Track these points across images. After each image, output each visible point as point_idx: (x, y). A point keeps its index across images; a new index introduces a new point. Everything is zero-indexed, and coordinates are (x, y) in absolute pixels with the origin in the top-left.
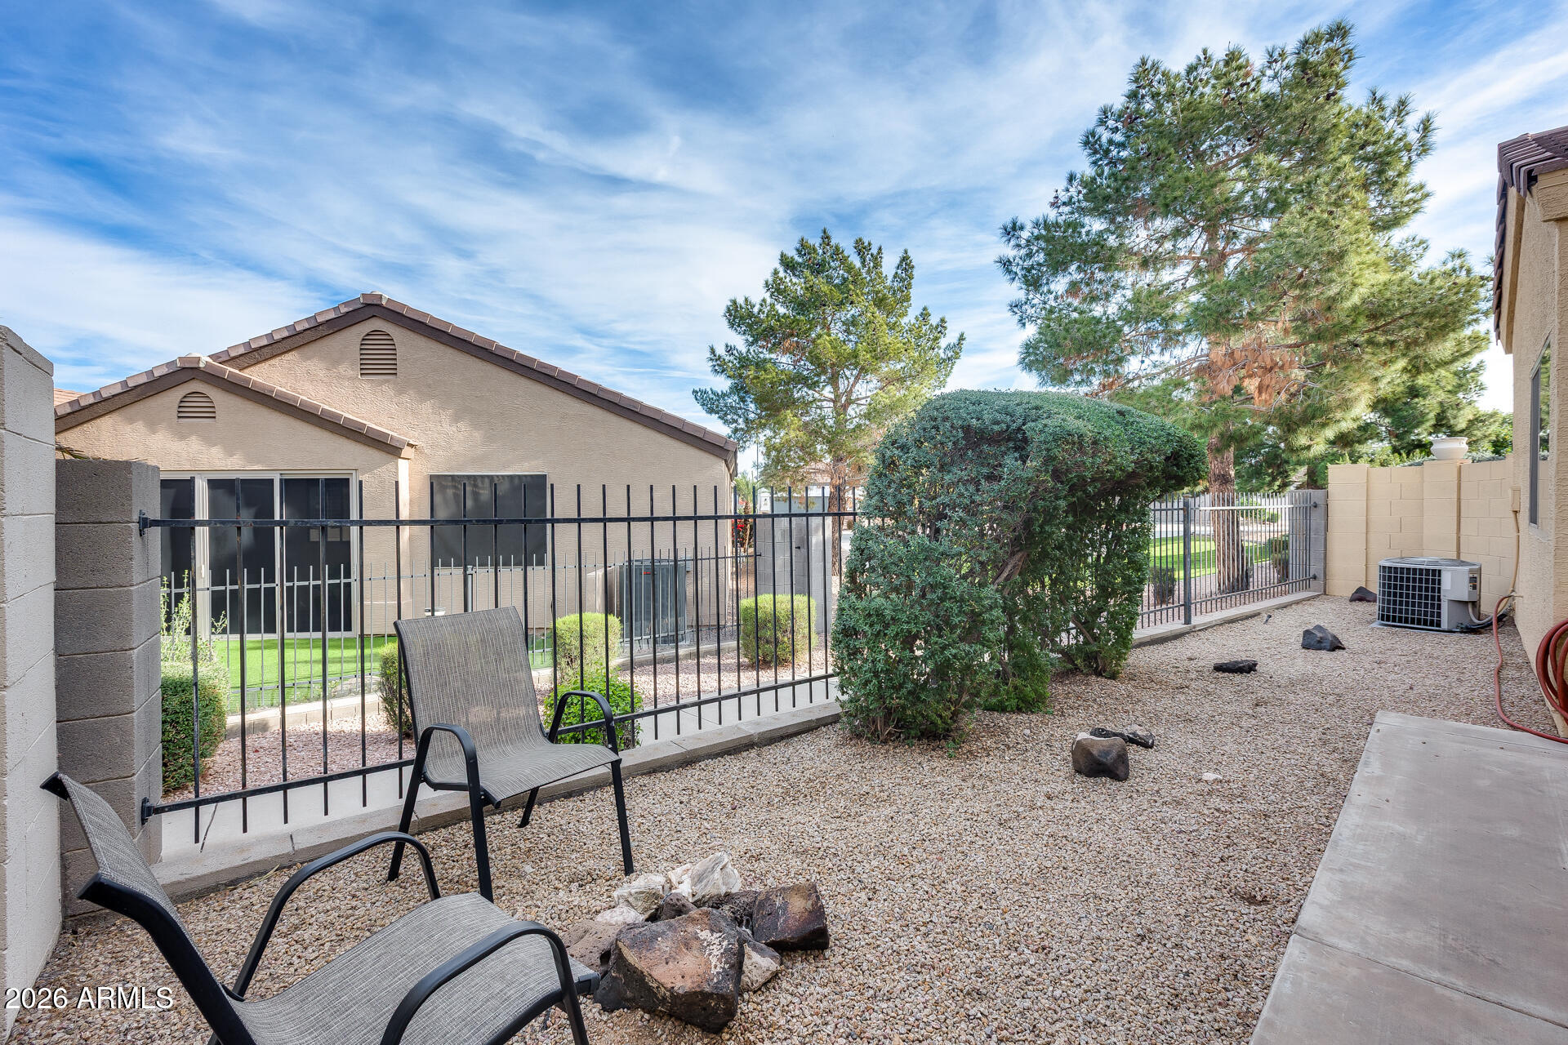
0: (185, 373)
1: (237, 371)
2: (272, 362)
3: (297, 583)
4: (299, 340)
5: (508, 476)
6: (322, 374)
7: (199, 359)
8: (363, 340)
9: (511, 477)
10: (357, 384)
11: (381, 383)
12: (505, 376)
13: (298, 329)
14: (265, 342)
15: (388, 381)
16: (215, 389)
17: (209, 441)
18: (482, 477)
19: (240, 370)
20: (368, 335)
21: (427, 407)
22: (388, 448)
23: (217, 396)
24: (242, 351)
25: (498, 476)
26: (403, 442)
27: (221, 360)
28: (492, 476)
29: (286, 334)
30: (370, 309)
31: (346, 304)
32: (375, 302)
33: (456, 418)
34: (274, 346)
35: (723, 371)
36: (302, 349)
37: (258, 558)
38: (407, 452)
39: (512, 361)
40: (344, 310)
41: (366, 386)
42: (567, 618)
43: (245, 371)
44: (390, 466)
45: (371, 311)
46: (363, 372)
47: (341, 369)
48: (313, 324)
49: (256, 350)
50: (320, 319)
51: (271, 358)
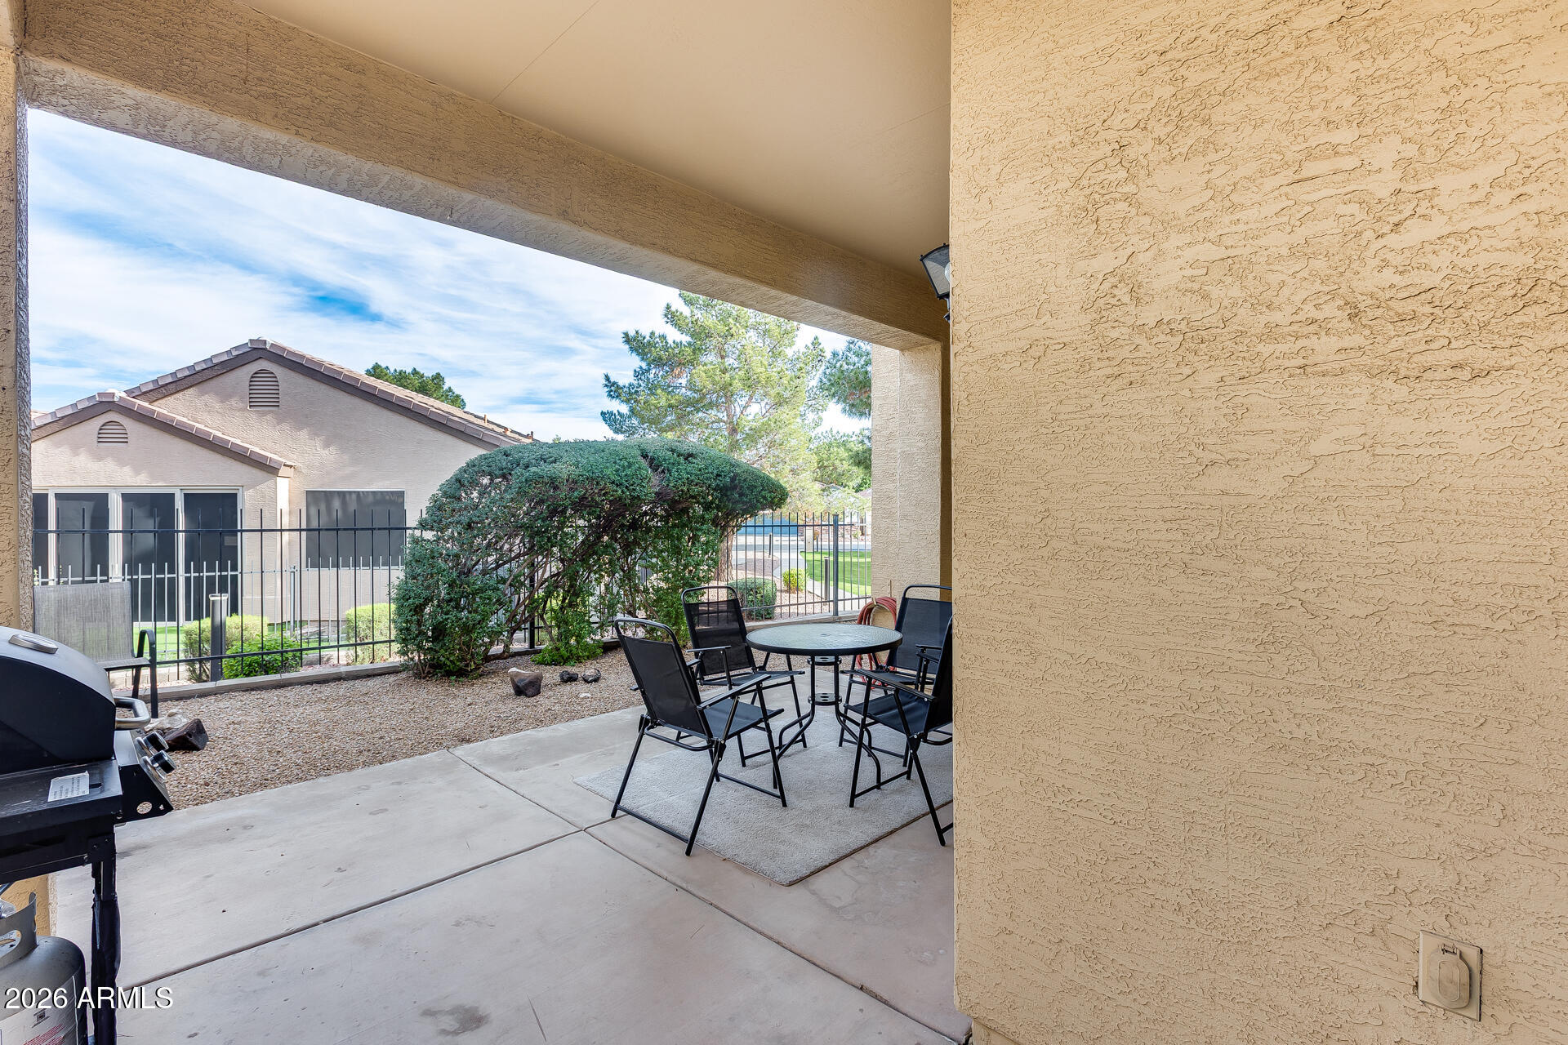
0: (102, 405)
1: (146, 404)
2: (177, 396)
3: (193, 575)
4: (198, 378)
5: (372, 492)
6: (217, 406)
7: (113, 395)
8: (252, 377)
9: (374, 493)
10: (246, 414)
11: (265, 414)
12: (370, 407)
13: (197, 369)
14: (170, 380)
15: (270, 412)
16: (128, 419)
17: (121, 463)
18: (350, 492)
19: (151, 403)
20: (256, 373)
21: (303, 434)
22: (269, 468)
23: (128, 424)
24: (151, 387)
25: (363, 492)
26: (280, 463)
27: (134, 395)
28: (359, 492)
29: (187, 373)
30: (257, 351)
31: (236, 348)
32: (261, 346)
33: (327, 445)
34: (178, 383)
35: (617, 397)
36: (199, 386)
37: (164, 555)
38: (283, 471)
39: (374, 395)
40: (235, 353)
41: (252, 416)
42: (364, 607)
43: (155, 403)
44: (270, 483)
45: (256, 354)
46: (252, 404)
47: (233, 402)
48: (210, 365)
49: (163, 386)
50: (215, 361)
51: (175, 393)
